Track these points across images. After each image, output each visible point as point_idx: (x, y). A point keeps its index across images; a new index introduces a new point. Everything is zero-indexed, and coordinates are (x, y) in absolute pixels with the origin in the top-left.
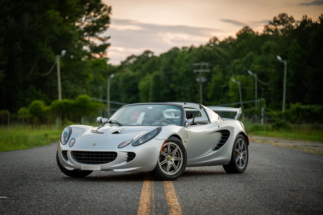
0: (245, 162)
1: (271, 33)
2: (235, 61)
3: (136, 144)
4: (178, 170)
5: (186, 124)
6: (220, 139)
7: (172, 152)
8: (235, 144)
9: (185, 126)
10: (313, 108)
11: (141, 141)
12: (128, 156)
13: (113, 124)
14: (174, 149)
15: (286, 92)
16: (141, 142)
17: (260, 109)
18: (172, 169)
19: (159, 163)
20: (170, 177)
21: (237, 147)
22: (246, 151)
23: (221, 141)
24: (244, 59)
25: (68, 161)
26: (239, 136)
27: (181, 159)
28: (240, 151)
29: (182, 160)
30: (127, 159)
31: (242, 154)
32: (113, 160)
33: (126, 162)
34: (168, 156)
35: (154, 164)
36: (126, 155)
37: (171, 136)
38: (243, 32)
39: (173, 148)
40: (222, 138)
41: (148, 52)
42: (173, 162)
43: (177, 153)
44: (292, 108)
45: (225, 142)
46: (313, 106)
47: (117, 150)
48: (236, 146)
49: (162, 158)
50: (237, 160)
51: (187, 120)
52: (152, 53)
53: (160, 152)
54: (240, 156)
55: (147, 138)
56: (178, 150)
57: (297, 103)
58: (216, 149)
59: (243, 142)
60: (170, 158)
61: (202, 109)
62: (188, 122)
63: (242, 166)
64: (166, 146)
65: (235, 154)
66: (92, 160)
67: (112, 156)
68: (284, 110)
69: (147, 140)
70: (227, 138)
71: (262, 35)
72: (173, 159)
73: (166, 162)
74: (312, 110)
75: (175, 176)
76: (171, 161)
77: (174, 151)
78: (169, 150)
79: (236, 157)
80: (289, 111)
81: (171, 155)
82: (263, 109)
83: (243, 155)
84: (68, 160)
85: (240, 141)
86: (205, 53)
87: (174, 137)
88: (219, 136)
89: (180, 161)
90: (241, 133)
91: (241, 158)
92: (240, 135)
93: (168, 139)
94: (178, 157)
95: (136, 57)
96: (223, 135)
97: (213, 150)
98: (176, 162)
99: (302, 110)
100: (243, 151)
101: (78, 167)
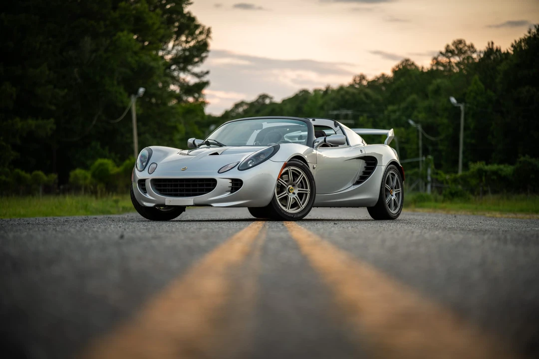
0: (399, 205)
1: (441, 68)
2: (390, 108)
3: (244, 167)
4: (304, 206)
5: (315, 144)
6: (364, 169)
7: (294, 180)
8: (385, 178)
9: (313, 148)
10: (501, 170)
11: (250, 163)
12: (232, 185)
13: (211, 146)
14: (298, 176)
15: (464, 153)
16: (250, 165)
17: (426, 170)
18: (295, 205)
19: (277, 196)
20: (292, 216)
21: (388, 183)
22: (400, 189)
23: (364, 173)
24: (403, 105)
25: (147, 195)
26: (390, 166)
27: (307, 191)
28: (392, 189)
29: (309, 193)
30: (231, 188)
31: (394, 193)
32: (210, 190)
33: (230, 193)
34: (289, 186)
35: (270, 196)
36: (228, 183)
37: (292, 158)
38: (401, 67)
39: (295, 175)
40: (366, 168)
41: (264, 97)
42: (296, 195)
43: (301, 182)
44: (472, 170)
45: (370, 174)
46: (502, 167)
47: (217, 177)
48: (386, 180)
49: (281, 188)
50: (387, 201)
51: (316, 139)
52: (271, 98)
53: (278, 179)
54: (392, 195)
55: (258, 160)
56: (304, 178)
57: (478, 163)
58: (358, 183)
59: (396, 176)
60: (292, 189)
61: (338, 127)
62: (318, 142)
63: (394, 210)
64: (287, 173)
65: (384, 192)
66: (181, 190)
67: (209, 185)
68: (460, 173)
69: (259, 162)
70: (373, 169)
71: (428, 71)
72: (296, 191)
73: (287, 194)
74: (500, 172)
75: (299, 215)
76: (294, 193)
77: (297, 179)
78: (291, 177)
79: (386, 196)
80: (467, 173)
81: (293, 186)
82: (429, 171)
83: (396, 194)
84: (146, 192)
85: (392, 174)
86: (347, 97)
87: (297, 160)
88: (361, 166)
89: (307, 194)
90: (393, 163)
91: (393, 199)
92: (392, 165)
93: (290, 162)
94: (303, 187)
95: (247, 104)
96: (368, 164)
97: (354, 185)
98: (301, 195)
99: (486, 172)
100: (395, 189)
101: (161, 202)
